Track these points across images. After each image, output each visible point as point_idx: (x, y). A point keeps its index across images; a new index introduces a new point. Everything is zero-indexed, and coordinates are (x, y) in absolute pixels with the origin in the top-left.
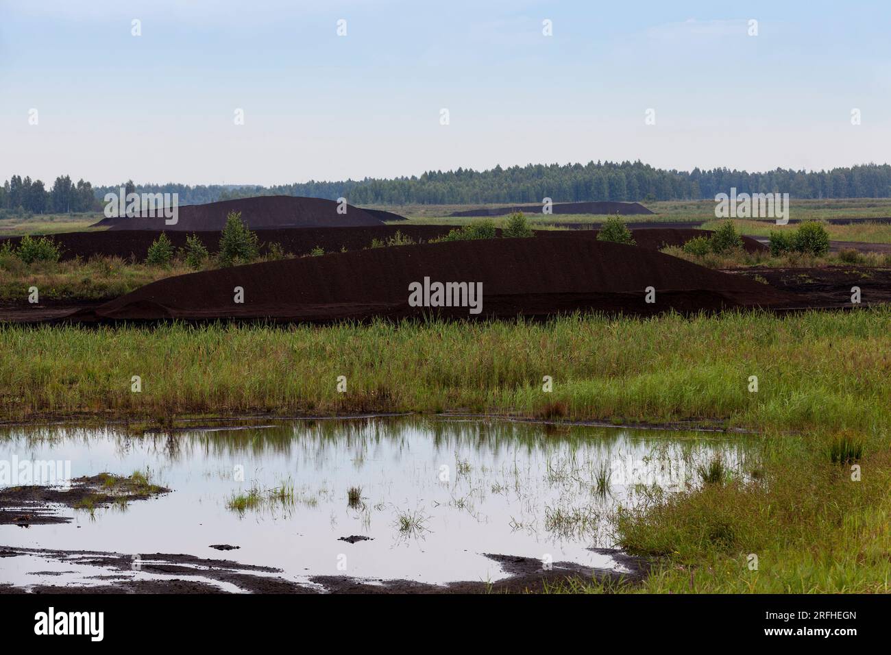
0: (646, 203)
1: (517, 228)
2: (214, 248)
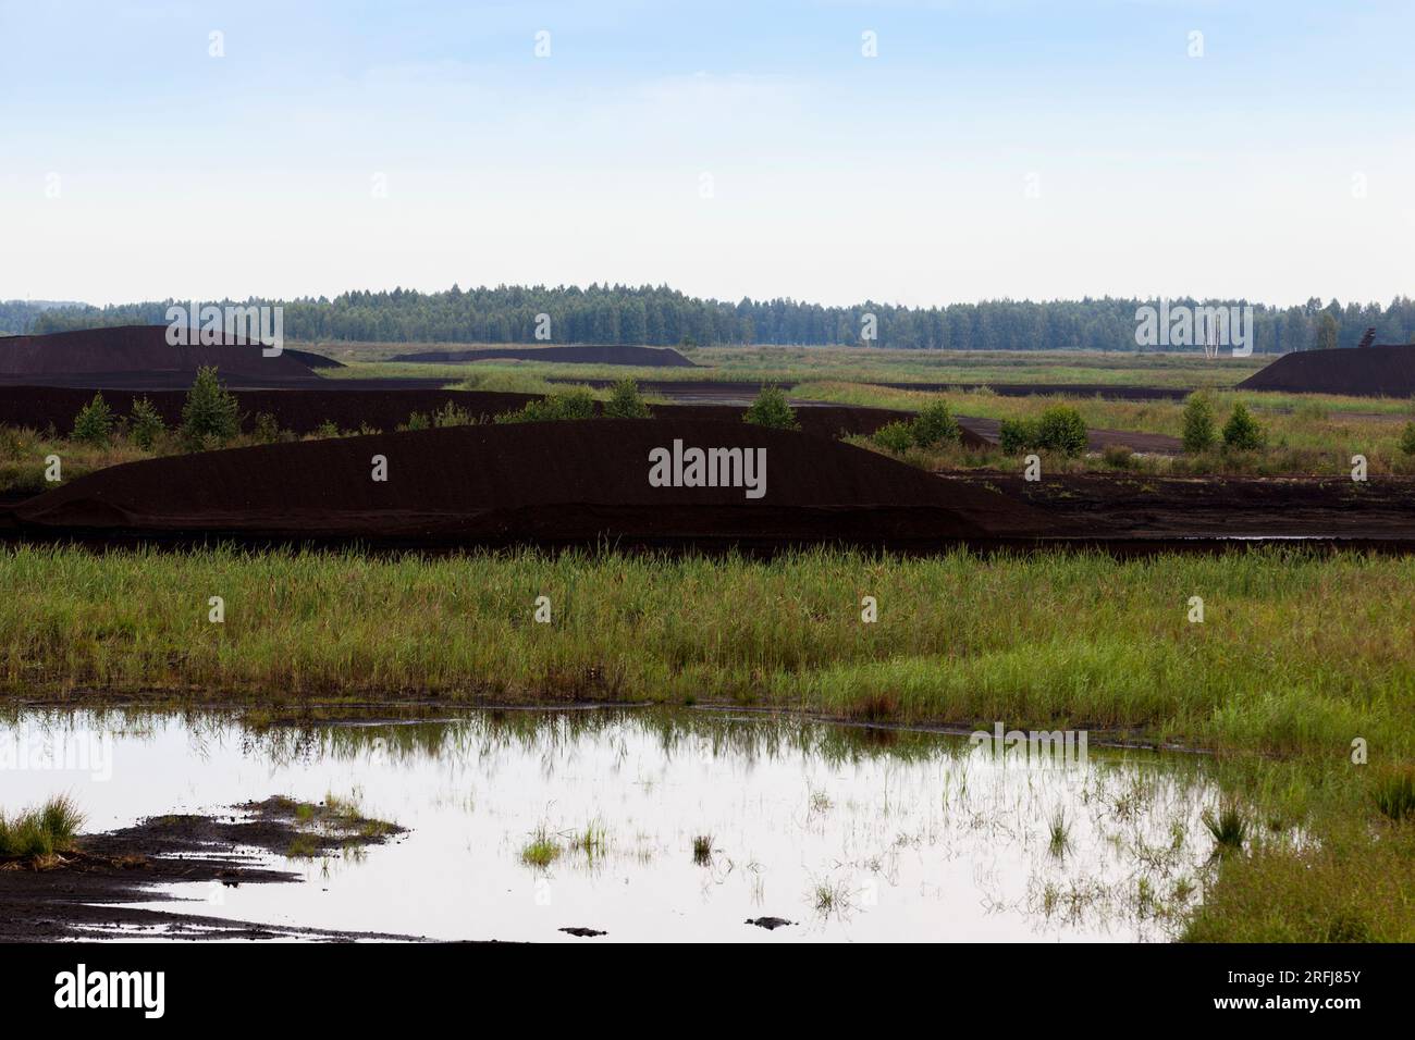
0: (682, 349)
1: (625, 402)
2: (172, 420)
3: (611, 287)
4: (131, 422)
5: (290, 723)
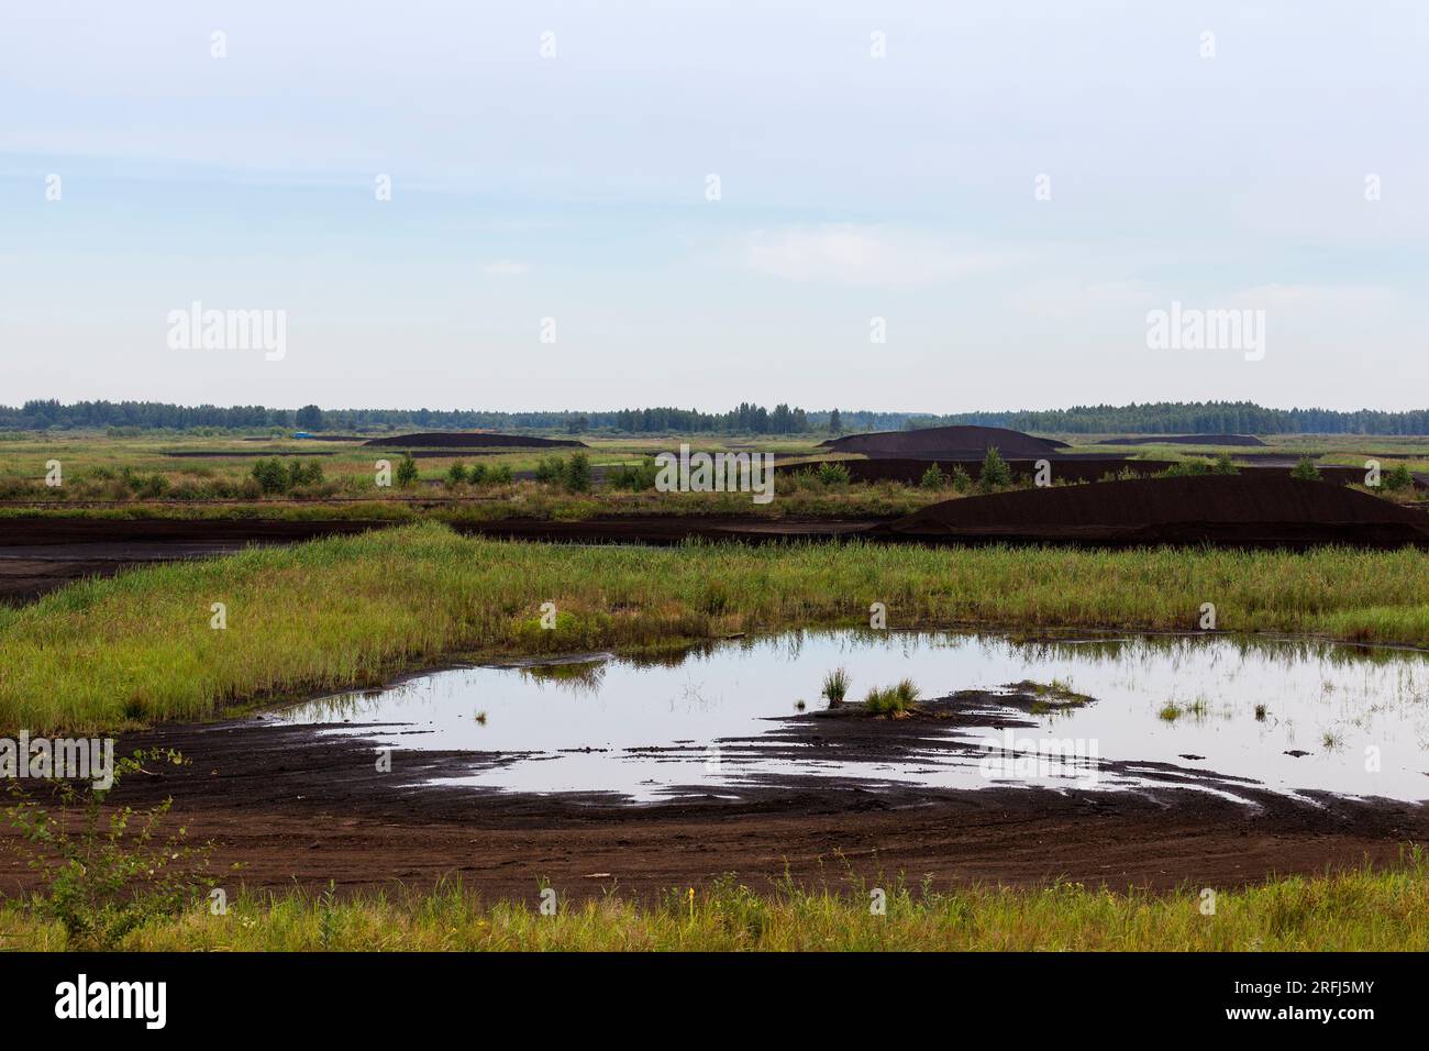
0: (1259, 436)
1: (1224, 465)
2: (975, 476)
3: (1219, 403)
5: (1035, 641)
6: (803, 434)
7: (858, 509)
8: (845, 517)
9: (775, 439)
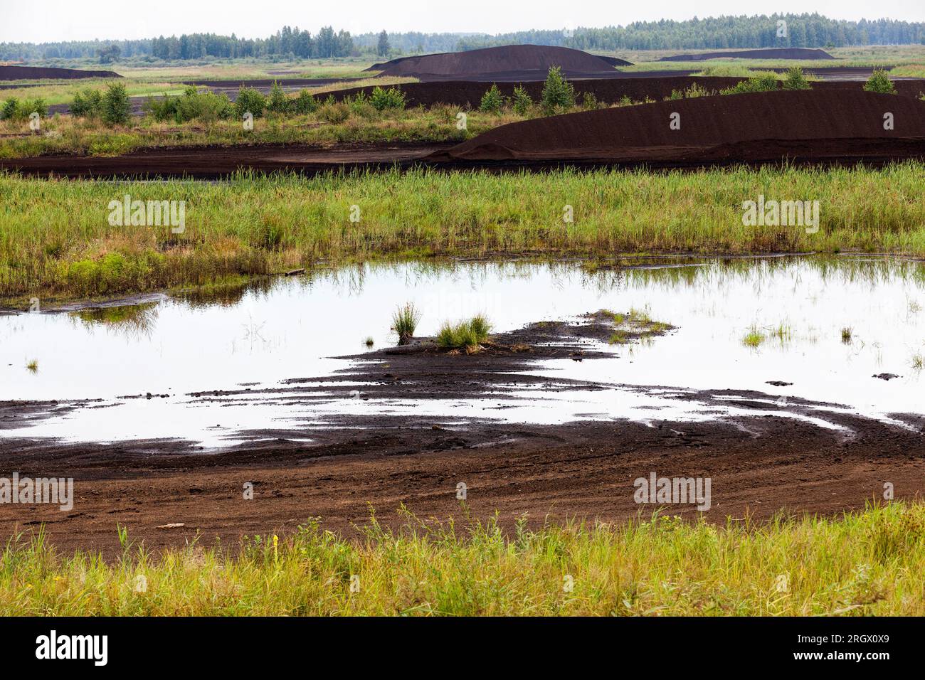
0: (827, 49)
1: (795, 80)
2: (536, 98)
3: (785, 15)
4: (513, 100)
5: (608, 268)
6: (349, 58)
7: (414, 135)
8: (401, 144)
9: (320, 64)
